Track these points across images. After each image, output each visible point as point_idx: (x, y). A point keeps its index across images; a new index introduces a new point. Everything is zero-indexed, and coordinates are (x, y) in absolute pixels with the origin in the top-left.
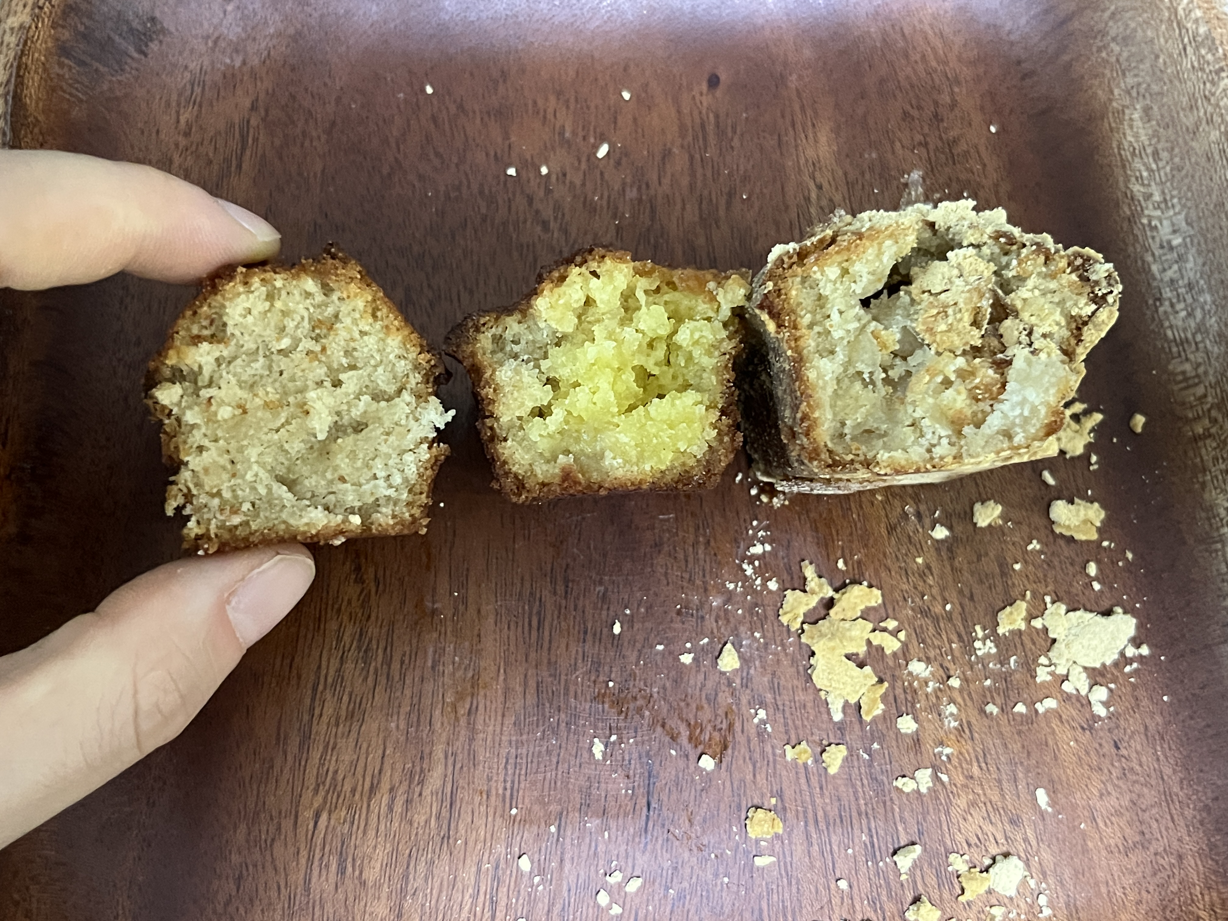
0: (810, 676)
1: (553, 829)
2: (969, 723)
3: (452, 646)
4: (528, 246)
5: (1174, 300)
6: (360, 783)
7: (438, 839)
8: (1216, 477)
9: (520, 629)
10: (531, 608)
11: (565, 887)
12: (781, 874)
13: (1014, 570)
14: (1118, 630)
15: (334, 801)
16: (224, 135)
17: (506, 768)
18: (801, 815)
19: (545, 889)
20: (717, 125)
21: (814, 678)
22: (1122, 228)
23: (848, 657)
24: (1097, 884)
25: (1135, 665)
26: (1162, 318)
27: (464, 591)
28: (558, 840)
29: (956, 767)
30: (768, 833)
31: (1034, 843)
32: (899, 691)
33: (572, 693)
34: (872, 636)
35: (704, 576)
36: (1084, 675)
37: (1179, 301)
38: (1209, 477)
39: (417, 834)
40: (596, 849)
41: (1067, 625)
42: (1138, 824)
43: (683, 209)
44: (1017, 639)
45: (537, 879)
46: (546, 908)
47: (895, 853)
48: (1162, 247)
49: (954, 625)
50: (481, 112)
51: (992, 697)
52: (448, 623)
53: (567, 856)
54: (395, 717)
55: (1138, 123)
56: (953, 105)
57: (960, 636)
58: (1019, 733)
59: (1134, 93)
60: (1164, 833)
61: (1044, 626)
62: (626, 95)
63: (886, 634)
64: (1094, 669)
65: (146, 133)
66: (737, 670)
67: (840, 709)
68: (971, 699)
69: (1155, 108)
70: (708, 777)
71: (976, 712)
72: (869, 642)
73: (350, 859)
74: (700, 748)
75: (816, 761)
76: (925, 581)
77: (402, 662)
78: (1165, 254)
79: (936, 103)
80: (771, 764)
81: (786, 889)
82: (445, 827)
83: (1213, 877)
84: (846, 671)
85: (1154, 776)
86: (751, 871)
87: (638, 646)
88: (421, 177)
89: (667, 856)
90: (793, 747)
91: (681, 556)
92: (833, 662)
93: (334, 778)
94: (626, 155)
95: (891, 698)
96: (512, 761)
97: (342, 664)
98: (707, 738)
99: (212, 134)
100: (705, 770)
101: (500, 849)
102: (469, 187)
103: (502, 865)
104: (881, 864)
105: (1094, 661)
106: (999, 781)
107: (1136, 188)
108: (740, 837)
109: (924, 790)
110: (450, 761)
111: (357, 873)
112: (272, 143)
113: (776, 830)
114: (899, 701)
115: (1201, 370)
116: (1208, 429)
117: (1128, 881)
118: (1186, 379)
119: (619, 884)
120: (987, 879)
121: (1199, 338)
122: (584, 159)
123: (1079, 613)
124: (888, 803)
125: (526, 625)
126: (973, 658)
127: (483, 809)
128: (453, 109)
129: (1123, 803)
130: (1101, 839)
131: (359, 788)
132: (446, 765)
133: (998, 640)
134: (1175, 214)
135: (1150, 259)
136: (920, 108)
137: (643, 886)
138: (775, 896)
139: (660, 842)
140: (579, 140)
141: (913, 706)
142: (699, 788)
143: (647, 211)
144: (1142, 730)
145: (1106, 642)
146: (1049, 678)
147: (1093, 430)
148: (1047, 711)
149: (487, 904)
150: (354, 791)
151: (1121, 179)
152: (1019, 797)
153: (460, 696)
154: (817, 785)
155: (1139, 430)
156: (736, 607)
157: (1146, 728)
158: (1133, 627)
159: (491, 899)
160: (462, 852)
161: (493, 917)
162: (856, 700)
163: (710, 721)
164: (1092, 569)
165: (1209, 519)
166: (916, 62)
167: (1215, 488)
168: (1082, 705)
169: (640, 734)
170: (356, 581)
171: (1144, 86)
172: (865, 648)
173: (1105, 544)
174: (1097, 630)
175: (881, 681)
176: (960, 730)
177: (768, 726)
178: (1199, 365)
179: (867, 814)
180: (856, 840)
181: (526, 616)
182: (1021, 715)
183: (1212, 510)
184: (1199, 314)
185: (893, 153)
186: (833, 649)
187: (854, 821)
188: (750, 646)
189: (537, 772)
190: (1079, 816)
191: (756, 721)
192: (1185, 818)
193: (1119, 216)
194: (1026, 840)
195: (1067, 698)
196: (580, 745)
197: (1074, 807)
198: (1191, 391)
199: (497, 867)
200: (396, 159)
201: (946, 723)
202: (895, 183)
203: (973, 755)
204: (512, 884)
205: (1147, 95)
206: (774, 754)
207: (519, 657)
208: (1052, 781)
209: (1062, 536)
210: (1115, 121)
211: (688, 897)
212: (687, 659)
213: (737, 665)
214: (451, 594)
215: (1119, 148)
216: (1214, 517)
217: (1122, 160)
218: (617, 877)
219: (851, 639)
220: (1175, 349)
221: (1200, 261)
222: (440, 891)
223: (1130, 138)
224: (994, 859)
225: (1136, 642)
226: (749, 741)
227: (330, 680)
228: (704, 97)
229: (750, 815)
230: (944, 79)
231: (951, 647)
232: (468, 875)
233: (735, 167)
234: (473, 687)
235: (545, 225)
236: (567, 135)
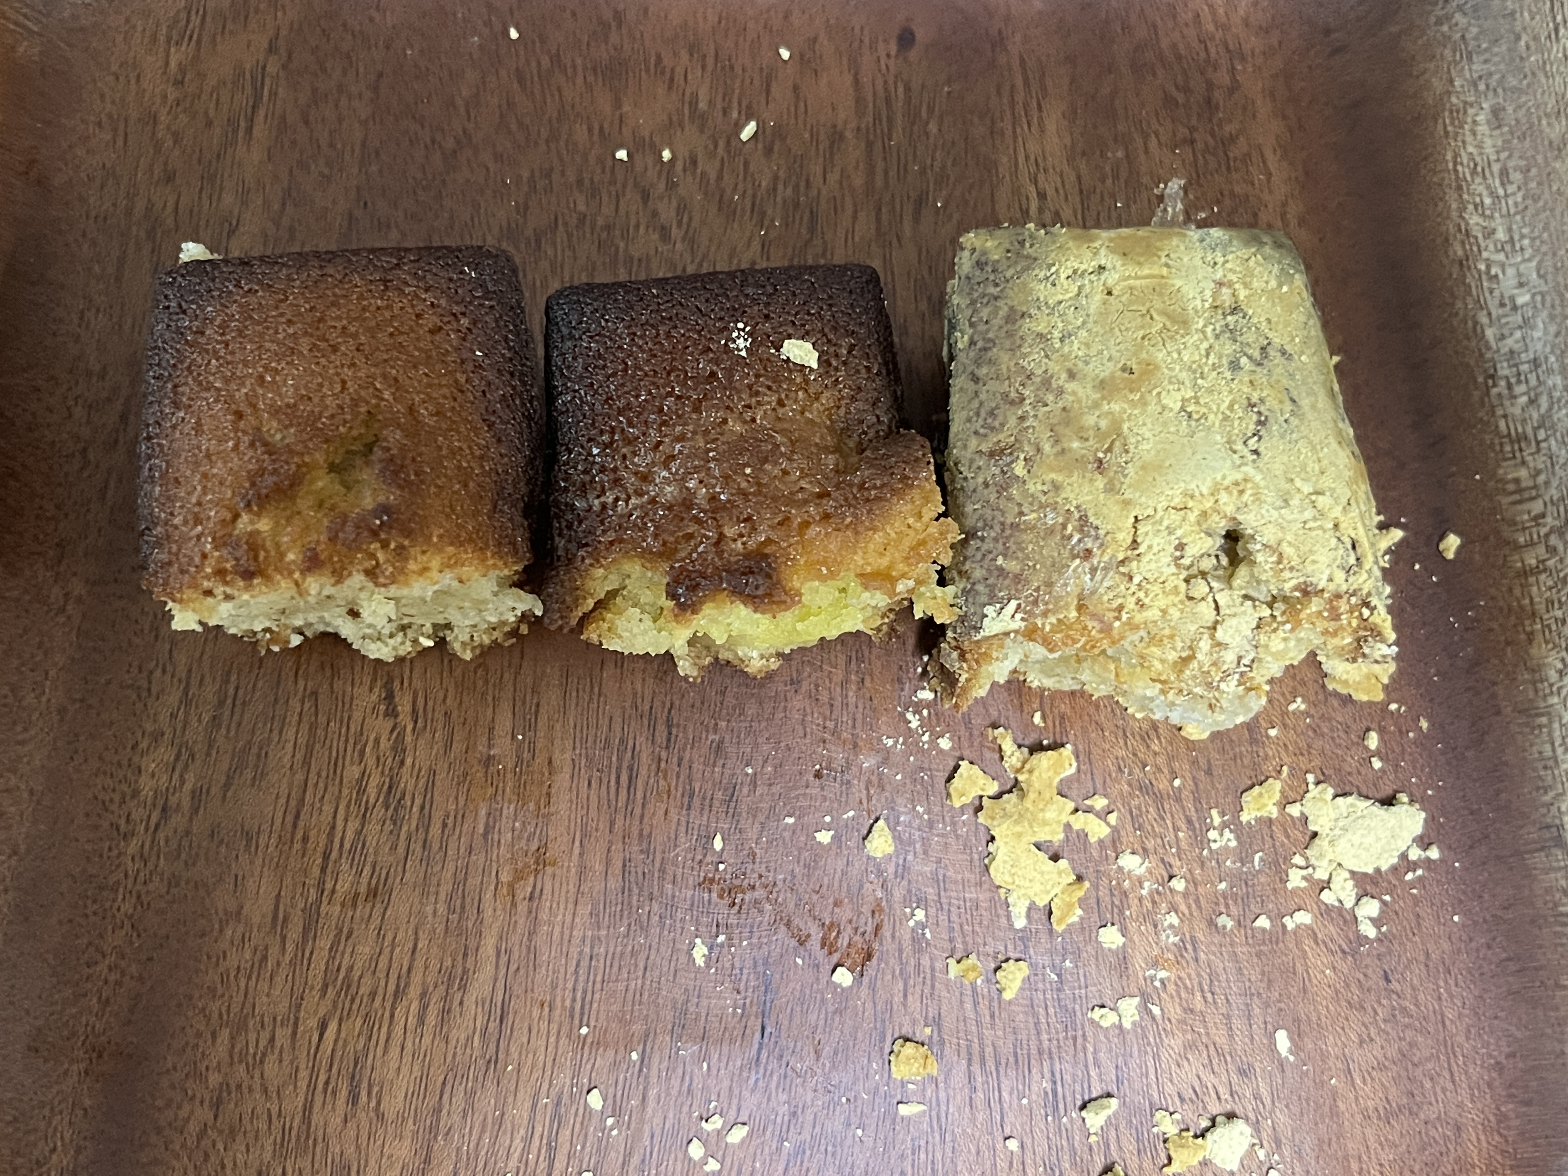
0: (987, 868)
1: (634, 1056)
2: (1193, 939)
3: (512, 807)
4: (640, 260)
5: (1513, 380)
6: (382, 983)
7: (481, 1062)
8: (1549, 626)
9: (604, 787)
10: (620, 759)
11: (647, 1134)
12: (932, 1127)
13: (1268, 737)
14: (1400, 827)
15: (347, 1006)
16: (230, 86)
17: (576, 972)
18: (963, 1052)
19: (620, 1133)
20: (908, 100)
21: (992, 870)
22: (1451, 274)
23: (1038, 846)
24: (1346, 1158)
25: (1419, 872)
26: (1495, 402)
27: (532, 733)
28: (640, 1070)
29: (1172, 997)
30: (918, 1074)
31: (1268, 1102)
32: (1103, 892)
33: (669, 878)
34: (1072, 819)
35: (854, 727)
36: (1351, 883)
37: (1519, 382)
38: (1539, 626)
39: (455, 1054)
40: (690, 1085)
41: (1333, 816)
42: (1406, 1082)
43: (855, 218)
44: (1266, 831)
45: (610, 1121)
46: (621, 1159)
47: (1083, 1107)
48: (1502, 305)
49: (1183, 808)
50: (585, 68)
51: (1227, 906)
52: (509, 776)
53: (652, 1093)
54: (432, 899)
55: (1482, 129)
56: (1234, 88)
57: (1189, 821)
58: (1259, 955)
59: (1482, 87)
60: (1440, 1096)
61: (1302, 813)
62: (785, 54)
63: (1091, 816)
64: (1365, 875)
65: (121, 79)
66: (890, 857)
67: (1024, 914)
68: (1199, 907)
69: (1510, 110)
70: (845, 994)
71: (1203, 925)
72: (1068, 826)
73: (365, 1085)
74: (835, 958)
75: (988, 981)
76: (1148, 747)
77: (445, 825)
78: (1506, 316)
79: (1210, 85)
80: (928, 982)
81: (938, 1148)
82: (492, 1046)
83: (1499, 1158)
84: (1035, 863)
85: (1433, 1018)
86: (894, 1122)
87: (761, 818)
88: (498, 157)
89: (783, 1097)
90: (958, 962)
91: (824, 697)
92: (1019, 852)
93: (347, 976)
94: (783, 139)
95: (1093, 901)
96: (585, 963)
97: (363, 826)
98: (845, 944)
99: (214, 82)
100: (840, 985)
101: (564, 1079)
102: (563, 173)
103: (565, 1099)
104: (1065, 1120)
105: (1366, 864)
106: (1228, 1017)
107: (1474, 220)
108: (882, 1076)
109: (1127, 1025)
110: (504, 959)
111: (373, 1104)
112: (296, 100)
113: (929, 1070)
114: (1103, 908)
115: (1541, 478)
116: (1544, 561)
117: (1387, 1156)
118: (1519, 491)
119: (719, 1132)
120: (1201, 1147)
121: (1541, 435)
122: (721, 144)
123: (1350, 800)
124: (1080, 1040)
125: (613, 783)
126: (1205, 852)
127: (544, 1026)
128: (546, 62)
129: (1389, 1055)
130: (1357, 1099)
131: (380, 991)
132: (497, 967)
133: (1239, 829)
134: (1524, 261)
135: (1484, 320)
136: (1186, 90)
137: (750, 1135)
138: (923, 1156)
139: (775, 1078)
140: (718, 114)
141: (1121, 913)
142: (831, 1009)
143: (806, 219)
144: (1422, 958)
145: (1384, 841)
146: (1304, 884)
147: (1388, 551)
148: (1298, 927)
149: (543, 1151)
150: (373, 995)
151: (1454, 206)
152: (1252, 1039)
153: (519, 876)
154: (987, 1012)
155: (1450, 555)
156: (895, 770)
157: (1427, 954)
158: (1421, 822)
159: (549, 1144)
160: (513, 1082)
161: (551, 1166)
162: (1046, 902)
163: (850, 922)
164: (1373, 741)
165: (1534, 683)
166: (1187, 25)
167: (1547, 642)
168: (1345, 921)
169: (756, 935)
170: (386, 714)
171: (1496, 77)
172: (1061, 836)
173: (1393, 707)
174: (1373, 824)
175: (1080, 878)
176: (1181, 948)
177: (927, 931)
178: (1538, 472)
179: (1050, 1053)
180: (1035, 1088)
181: (614, 770)
182: (1264, 930)
183: (1540, 670)
184: (1544, 402)
185: (1146, 151)
186: (1019, 835)
187: (1033, 1062)
188: (910, 825)
189: (617, 981)
190: (1330, 1069)
191: (911, 923)
192: (1469, 1078)
193: (1448, 256)
194: (1257, 1097)
195: (1326, 912)
196: (678, 946)
197: (1324, 1056)
198: (1526, 506)
199: (558, 1104)
200: (464, 131)
201: (1163, 937)
202: (1144, 195)
203: (1195, 982)
204: (578, 1126)
205: (1500, 91)
206: (933, 969)
207: (601, 826)
208: (1297, 1020)
209: (1336, 694)
210: (1452, 123)
211: (808, 1153)
212: (824, 837)
213: (890, 850)
214: (514, 737)
215: (1455, 164)
216: (1542, 681)
217: (1457, 177)
218: (717, 1122)
219: (1045, 823)
220: (1508, 448)
221: (1553, 329)
222: (483, 1131)
223: (1470, 149)
224: (1213, 1120)
225: (1424, 842)
226: (901, 951)
227: (347, 846)
228: (893, 60)
229: (896, 1048)
230: (1221, 50)
231: (1176, 836)
232: (519, 1112)
233: (929, 162)
234: (537, 863)
235: (665, 234)
236: (702, 105)
